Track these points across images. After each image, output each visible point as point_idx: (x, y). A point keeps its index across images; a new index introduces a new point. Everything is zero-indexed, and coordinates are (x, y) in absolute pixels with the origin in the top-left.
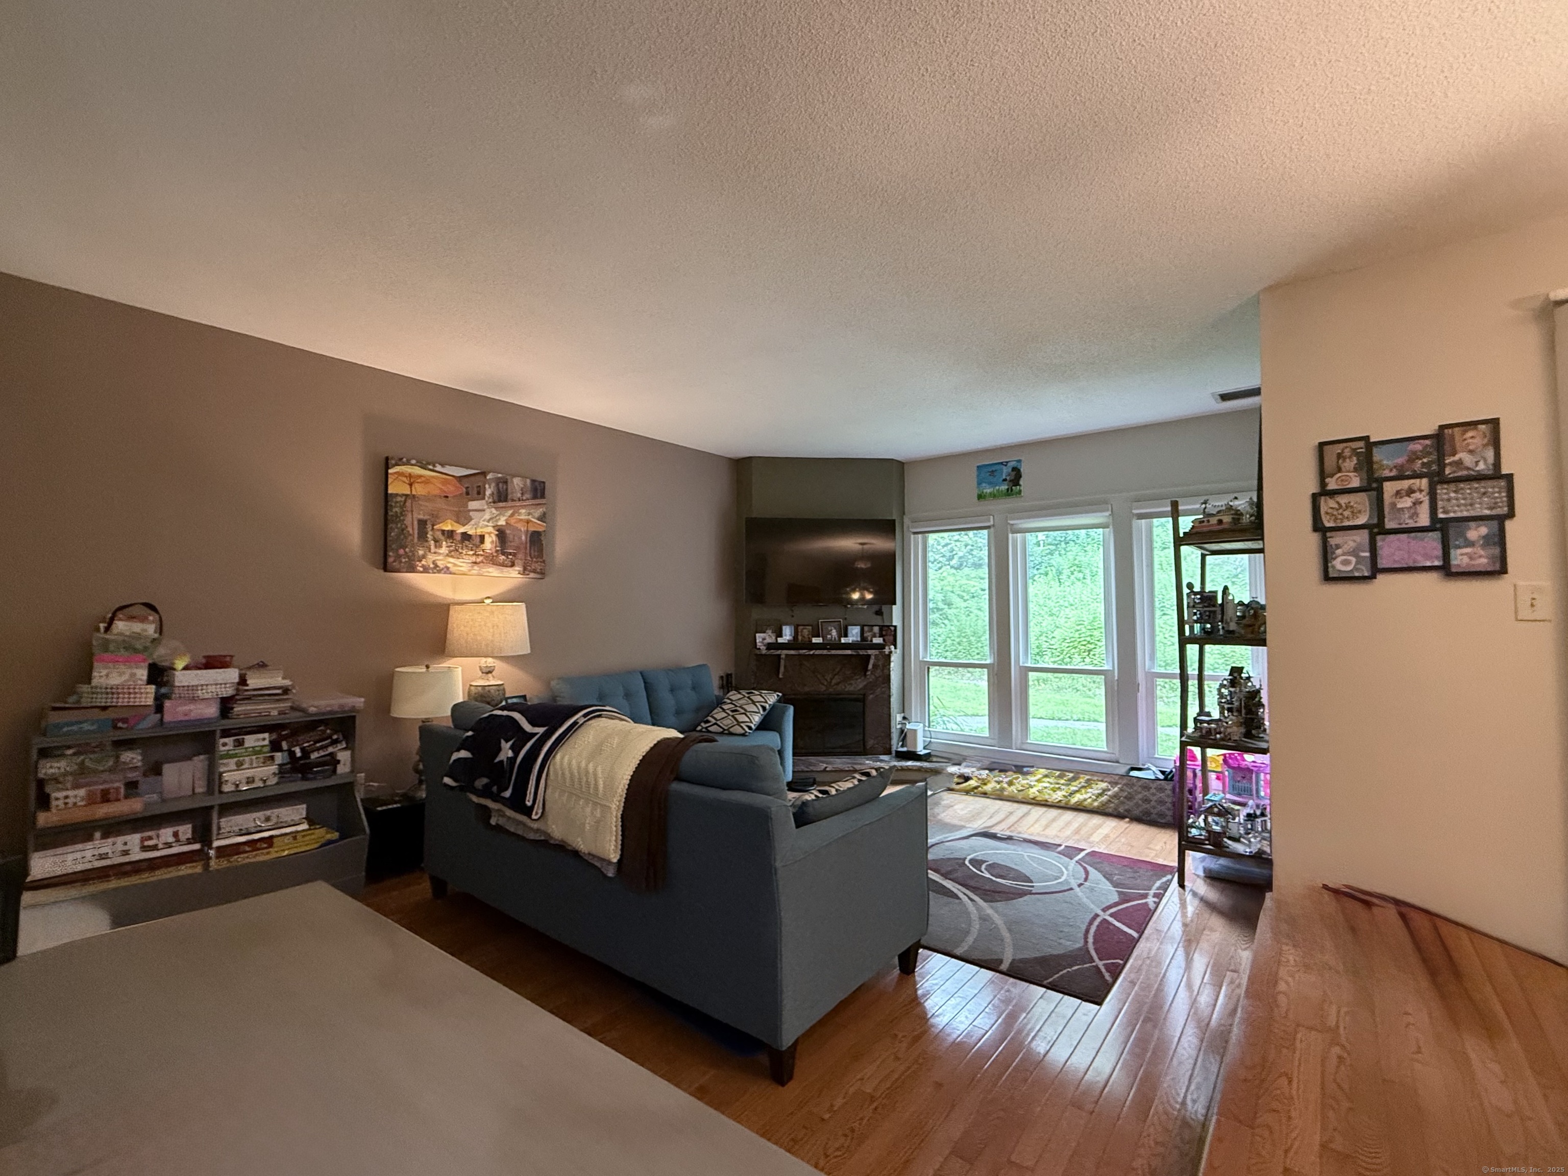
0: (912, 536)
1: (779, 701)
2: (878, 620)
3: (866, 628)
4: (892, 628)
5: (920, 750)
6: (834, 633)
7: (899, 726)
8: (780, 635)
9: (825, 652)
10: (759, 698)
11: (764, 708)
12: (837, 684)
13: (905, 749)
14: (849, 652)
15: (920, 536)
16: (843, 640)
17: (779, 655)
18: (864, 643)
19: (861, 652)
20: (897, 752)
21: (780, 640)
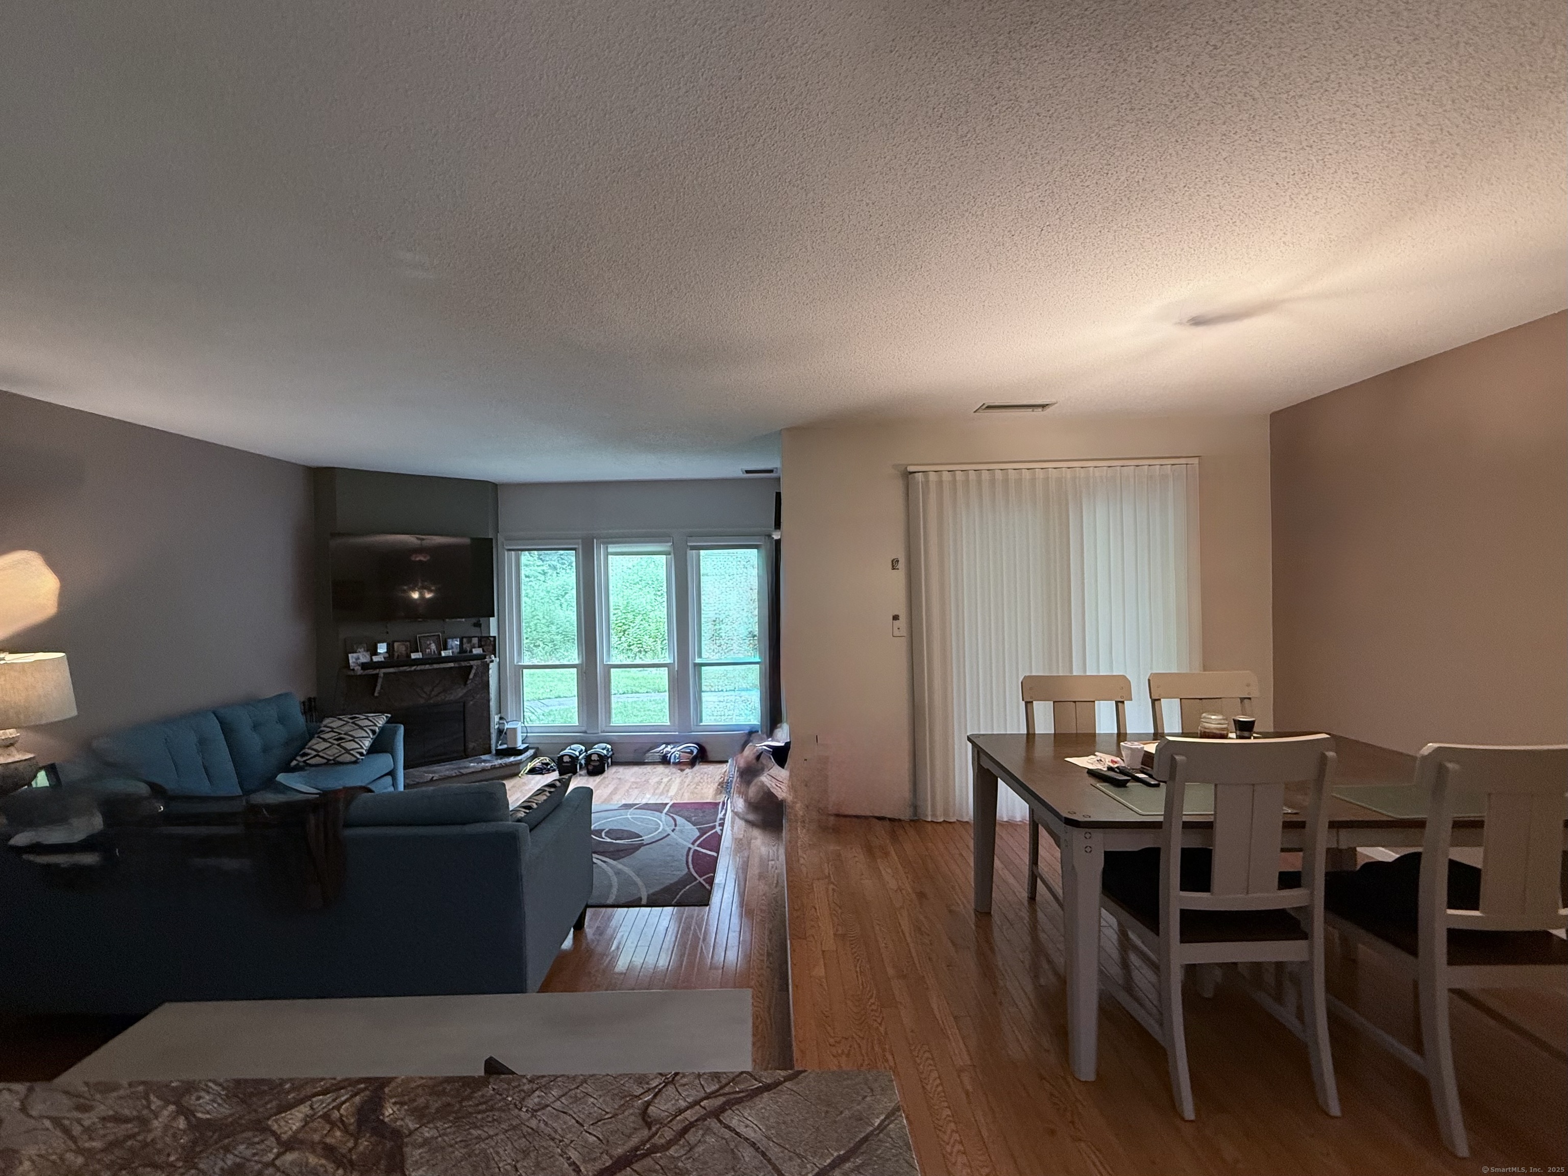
0: (506, 553)
1: (387, 722)
2: (475, 631)
3: (465, 640)
4: (492, 639)
5: (521, 746)
6: (433, 647)
7: (496, 727)
8: (375, 652)
9: (427, 667)
10: (367, 723)
11: (374, 732)
12: (437, 696)
13: (505, 746)
14: (452, 665)
15: (513, 552)
16: (443, 654)
17: (377, 675)
18: (463, 654)
19: (463, 664)
20: (497, 750)
21: (375, 659)
